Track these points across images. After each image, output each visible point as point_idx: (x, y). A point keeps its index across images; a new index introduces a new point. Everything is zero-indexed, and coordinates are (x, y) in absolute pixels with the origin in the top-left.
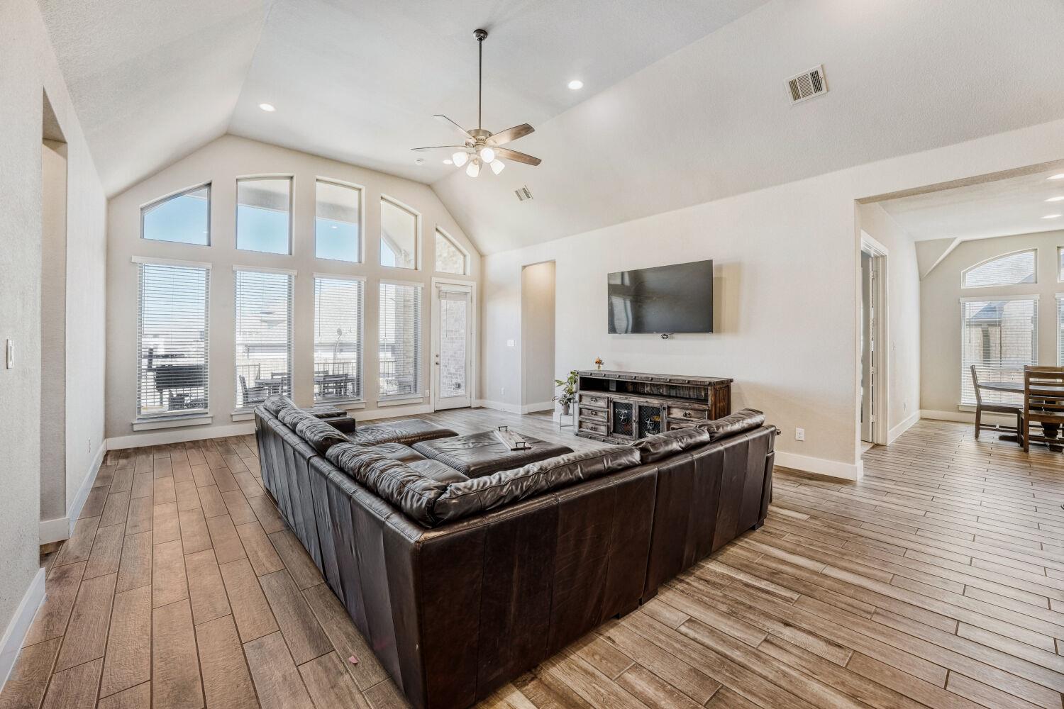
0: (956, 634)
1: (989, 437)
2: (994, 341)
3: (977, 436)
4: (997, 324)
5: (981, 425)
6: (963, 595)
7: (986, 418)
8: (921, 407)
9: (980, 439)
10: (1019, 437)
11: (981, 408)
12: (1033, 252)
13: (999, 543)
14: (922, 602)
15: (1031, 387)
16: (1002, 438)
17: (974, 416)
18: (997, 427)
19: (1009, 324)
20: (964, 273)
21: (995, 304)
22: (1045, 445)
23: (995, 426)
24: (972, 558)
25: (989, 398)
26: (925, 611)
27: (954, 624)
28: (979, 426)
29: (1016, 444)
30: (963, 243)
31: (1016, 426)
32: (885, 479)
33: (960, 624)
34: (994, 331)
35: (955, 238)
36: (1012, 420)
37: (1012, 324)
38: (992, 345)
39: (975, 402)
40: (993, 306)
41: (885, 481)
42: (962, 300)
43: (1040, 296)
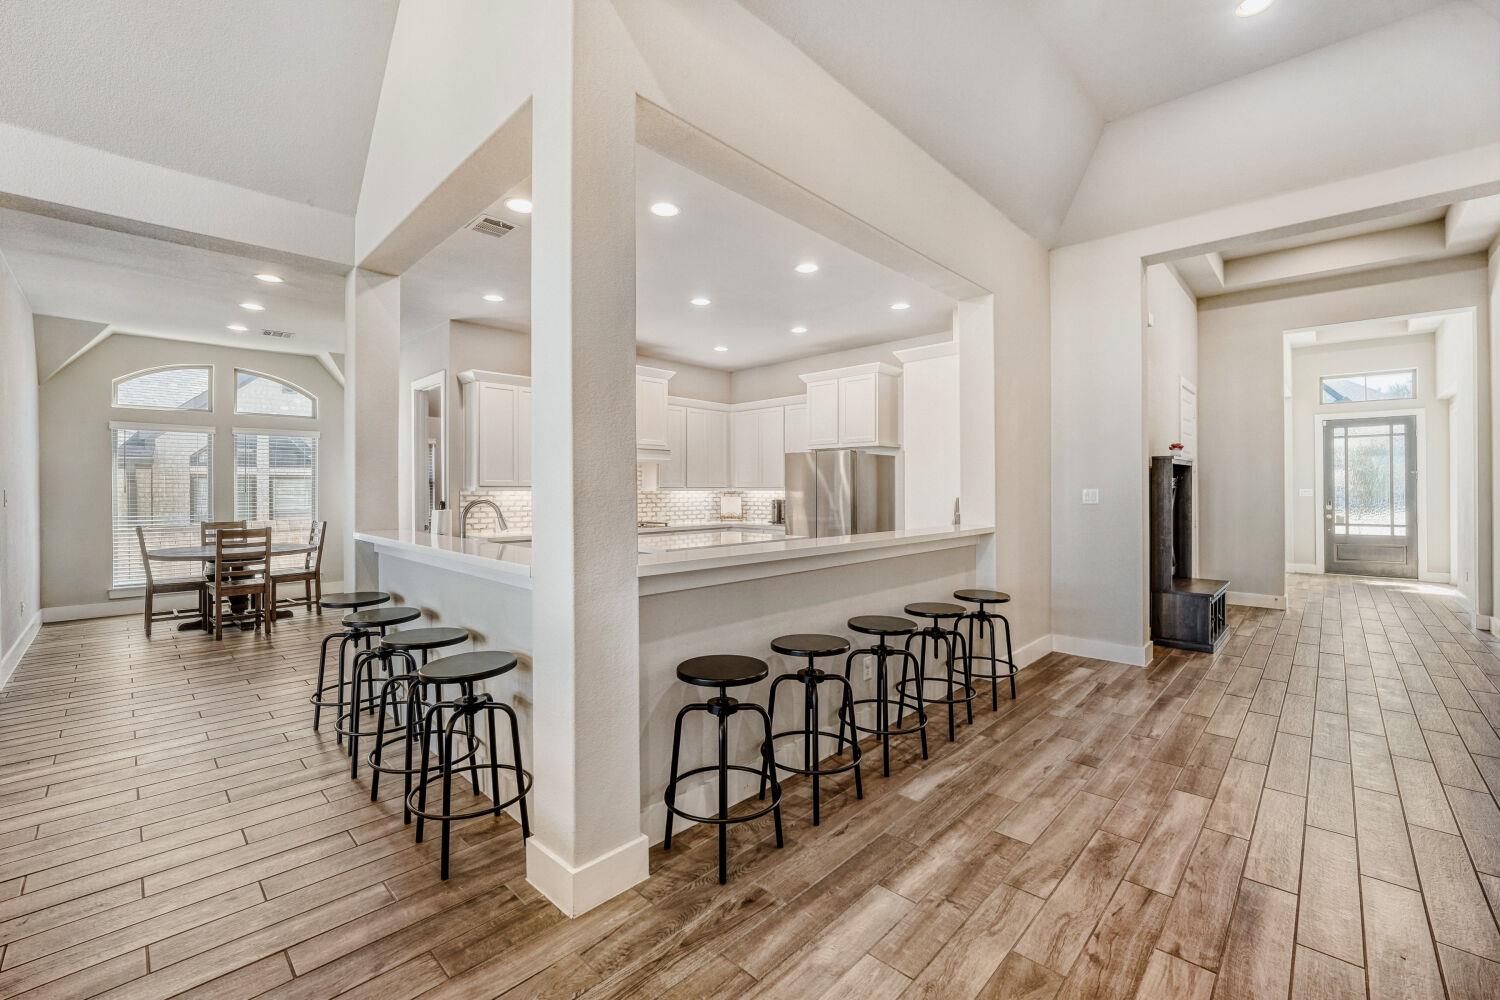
0: (295, 976)
1: (164, 630)
2: (143, 489)
3: (148, 633)
4: (149, 465)
5: (154, 615)
6: (266, 900)
7: (160, 602)
8: (42, 605)
9: (154, 637)
10: (203, 622)
11: (153, 590)
12: (207, 371)
13: (260, 786)
14: (222, 962)
15: (225, 551)
16: (183, 628)
17: (142, 603)
18: (176, 614)
19: (162, 466)
20: (116, 384)
21: (144, 435)
22: (234, 625)
23: (172, 613)
24: (242, 830)
25: (163, 573)
26: (235, 976)
27: (281, 961)
28: (150, 617)
29: (202, 632)
30: (114, 335)
31: (197, 607)
32: (28, 762)
33: (290, 952)
34: (142, 475)
35: (107, 325)
36: (192, 599)
37: (167, 466)
38: (140, 494)
39: (143, 581)
40: (142, 437)
41: (31, 766)
42: (113, 425)
43: (217, 429)
